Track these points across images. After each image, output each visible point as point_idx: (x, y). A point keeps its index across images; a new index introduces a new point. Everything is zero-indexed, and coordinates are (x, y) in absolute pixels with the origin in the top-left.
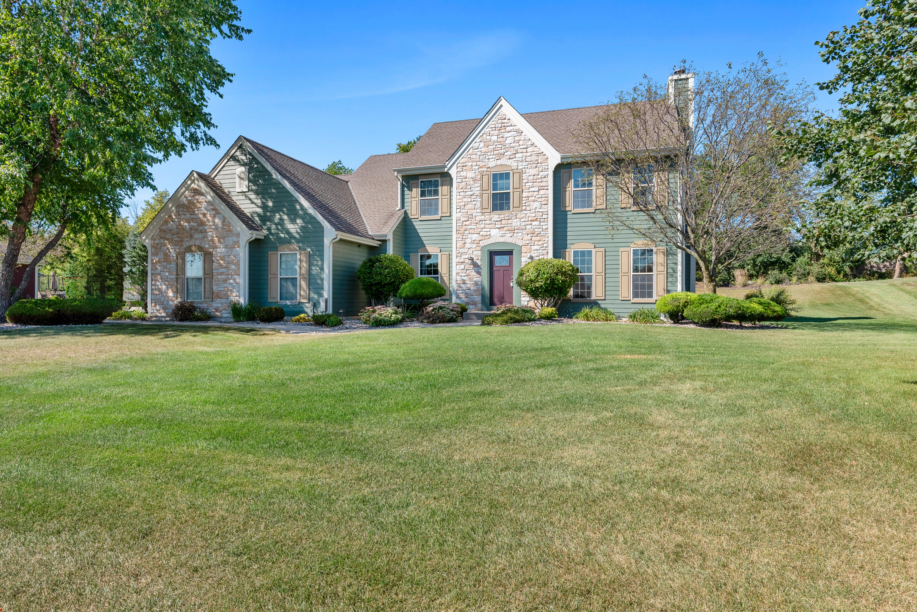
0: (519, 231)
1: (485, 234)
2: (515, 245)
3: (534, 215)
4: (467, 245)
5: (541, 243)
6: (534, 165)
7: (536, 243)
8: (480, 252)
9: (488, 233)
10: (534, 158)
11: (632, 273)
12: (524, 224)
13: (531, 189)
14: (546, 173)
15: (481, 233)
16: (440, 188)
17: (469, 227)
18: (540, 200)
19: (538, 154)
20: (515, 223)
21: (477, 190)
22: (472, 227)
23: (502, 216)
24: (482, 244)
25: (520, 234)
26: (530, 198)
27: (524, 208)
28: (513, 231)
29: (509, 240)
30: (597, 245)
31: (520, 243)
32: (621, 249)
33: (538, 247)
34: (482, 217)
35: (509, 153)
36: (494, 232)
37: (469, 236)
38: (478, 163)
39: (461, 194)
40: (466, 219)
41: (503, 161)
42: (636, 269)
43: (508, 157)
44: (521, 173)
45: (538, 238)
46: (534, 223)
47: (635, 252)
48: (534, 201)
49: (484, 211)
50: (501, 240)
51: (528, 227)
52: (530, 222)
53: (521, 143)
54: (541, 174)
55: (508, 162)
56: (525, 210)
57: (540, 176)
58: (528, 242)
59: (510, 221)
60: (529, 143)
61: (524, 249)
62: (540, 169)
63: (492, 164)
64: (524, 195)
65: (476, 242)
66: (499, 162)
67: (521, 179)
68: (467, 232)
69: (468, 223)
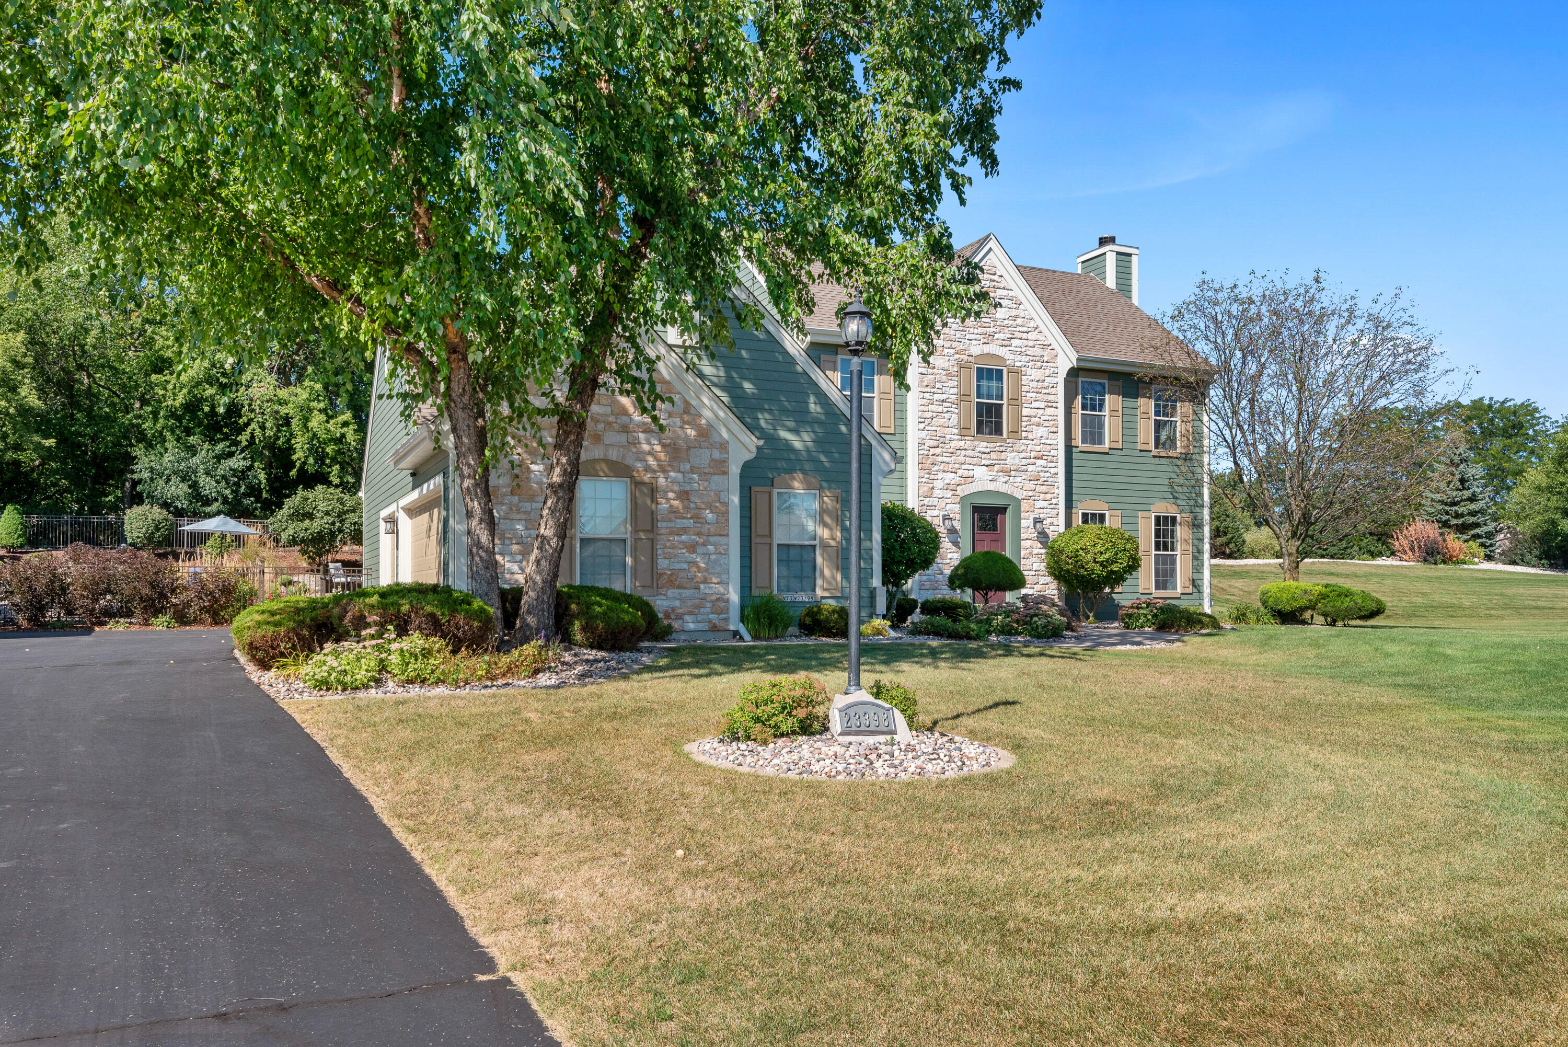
0: (1018, 474)
1: (966, 473)
2: (1011, 497)
3: (1038, 448)
4: (937, 493)
5: (1049, 496)
6: (1039, 364)
7: (1042, 496)
8: (958, 506)
9: (971, 473)
10: (1038, 351)
11: (1154, 552)
12: (1024, 462)
13: (1035, 405)
14: (1055, 380)
15: (960, 472)
16: (876, 378)
17: (940, 459)
18: (1046, 424)
19: (1045, 346)
20: (1012, 459)
21: (952, 392)
22: (945, 459)
23: (992, 445)
24: (963, 491)
25: (1019, 479)
26: (1034, 420)
27: (1024, 434)
28: (1007, 472)
29: (1004, 488)
30: (1113, 506)
31: (1019, 495)
32: (1140, 514)
33: (1045, 504)
34: (962, 443)
35: (1001, 336)
36: (980, 472)
37: (940, 475)
38: (954, 344)
39: (926, 395)
40: (936, 443)
41: (991, 349)
42: (1157, 548)
43: (1000, 342)
44: (1017, 372)
45: (1044, 488)
46: (1039, 462)
47: (1158, 519)
48: (1038, 425)
49: (965, 432)
50: (991, 487)
51: (1030, 468)
52: (1032, 461)
53: (1019, 321)
54: (1048, 379)
55: (1001, 352)
56: (1026, 438)
57: (1045, 384)
58: (1030, 493)
59: (1003, 455)
60: (1032, 324)
61: (1025, 506)
62: (1047, 372)
63: (976, 350)
64: (1025, 412)
65: (952, 487)
66: (987, 349)
67: (1018, 385)
68: (936, 468)
69: (938, 451)
